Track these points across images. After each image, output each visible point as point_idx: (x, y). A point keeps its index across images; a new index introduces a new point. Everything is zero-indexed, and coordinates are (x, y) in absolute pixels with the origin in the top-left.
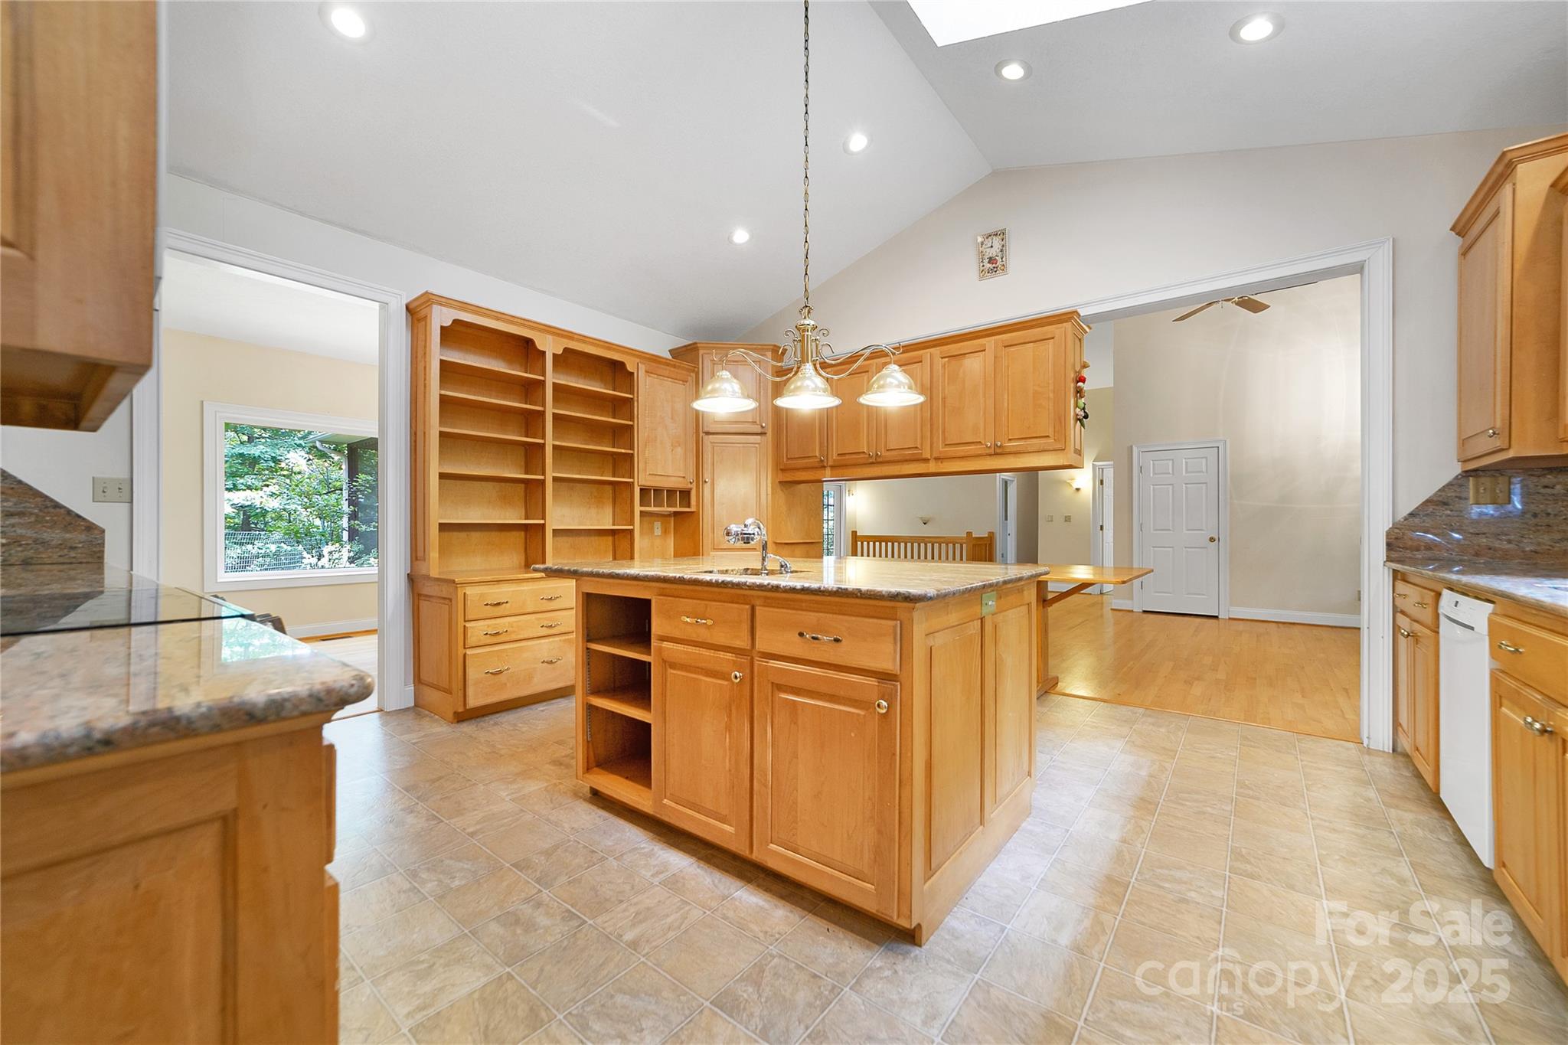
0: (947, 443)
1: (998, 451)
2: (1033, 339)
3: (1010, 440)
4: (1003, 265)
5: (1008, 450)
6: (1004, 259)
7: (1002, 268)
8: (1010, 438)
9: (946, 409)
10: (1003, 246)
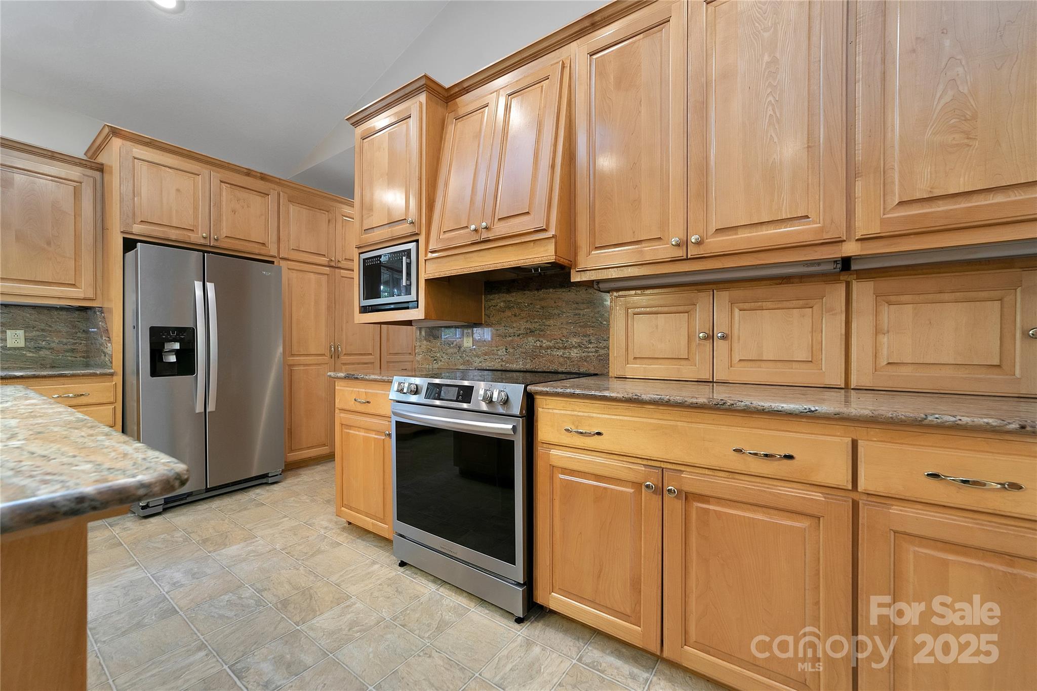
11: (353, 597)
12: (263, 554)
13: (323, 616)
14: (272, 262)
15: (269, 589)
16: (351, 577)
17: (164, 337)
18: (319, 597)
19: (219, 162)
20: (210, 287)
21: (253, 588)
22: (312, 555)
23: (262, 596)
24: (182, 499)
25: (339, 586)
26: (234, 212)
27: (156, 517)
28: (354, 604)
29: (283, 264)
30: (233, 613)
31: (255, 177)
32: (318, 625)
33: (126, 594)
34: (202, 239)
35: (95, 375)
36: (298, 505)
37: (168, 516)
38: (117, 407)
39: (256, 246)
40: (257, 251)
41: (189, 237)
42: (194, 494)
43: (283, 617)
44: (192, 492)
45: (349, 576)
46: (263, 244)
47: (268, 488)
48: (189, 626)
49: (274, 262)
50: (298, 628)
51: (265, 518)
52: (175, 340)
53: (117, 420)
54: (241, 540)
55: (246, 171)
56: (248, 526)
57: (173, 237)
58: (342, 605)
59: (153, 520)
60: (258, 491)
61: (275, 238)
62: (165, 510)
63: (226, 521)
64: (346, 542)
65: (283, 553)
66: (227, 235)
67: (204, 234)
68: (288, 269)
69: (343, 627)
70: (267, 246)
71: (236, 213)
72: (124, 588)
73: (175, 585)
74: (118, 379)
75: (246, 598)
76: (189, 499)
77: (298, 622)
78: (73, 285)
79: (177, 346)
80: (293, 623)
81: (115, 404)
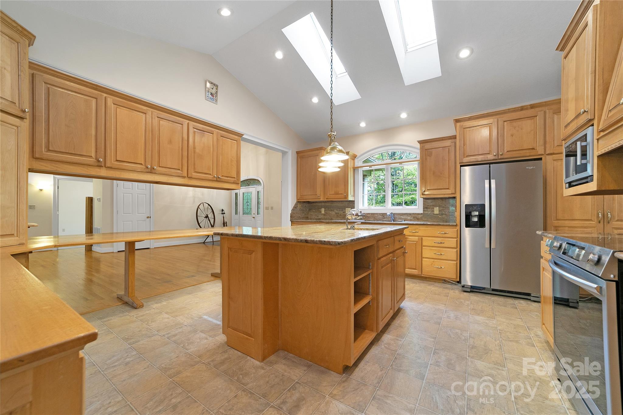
0: (195, 171)
1: (218, 179)
2: (231, 138)
3: (222, 176)
4: (216, 100)
5: (222, 180)
6: (217, 97)
7: (216, 101)
8: (223, 175)
9: (196, 155)
10: (217, 92)
11: (506, 368)
12: (489, 326)
13: (482, 363)
14: (541, 159)
15: (475, 339)
16: (518, 361)
17: (471, 209)
18: (490, 356)
19: (503, 112)
20: (493, 182)
21: (469, 334)
22: (510, 341)
23: (469, 339)
24: (480, 290)
25: (505, 360)
26: (512, 135)
27: (467, 293)
28: (502, 371)
29: (549, 158)
30: (453, 337)
31: (527, 109)
32: (476, 363)
33: (434, 311)
34: (494, 156)
35: (449, 225)
36: (536, 318)
37: (471, 294)
38: (458, 240)
39: (528, 151)
40: (528, 154)
41: (487, 157)
42: (486, 289)
43: (467, 350)
44: (485, 288)
45: (517, 360)
46: (533, 149)
47: (529, 302)
48: (438, 330)
49: (542, 158)
50: (468, 358)
51: (509, 314)
52: (476, 211)
53: (458, 246)
54: (487, 316)
55: (520, 108)
56: (496, 313)
57: (480, 160)
58: (496, 366)
59: (465, 293)
60: (522, 301)
61: (542, 142)
62: (471, 292)
63: (490, 307)
64: (539, 348)
65: (498, 331)
66: (508, 150)
67: (495, 154)
68: (554, 160)
69: (485, 372)
70: (536, 149)
71: (513, 136)
72: (436, 309)
73: (448, 317)
74: (458, 228)
75: (463, 336)
76: (483, 291)
77: (470, 356)
78: (448, 189)
79: (477, 213)
80: (468, 355)
81: (457, 239)
